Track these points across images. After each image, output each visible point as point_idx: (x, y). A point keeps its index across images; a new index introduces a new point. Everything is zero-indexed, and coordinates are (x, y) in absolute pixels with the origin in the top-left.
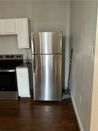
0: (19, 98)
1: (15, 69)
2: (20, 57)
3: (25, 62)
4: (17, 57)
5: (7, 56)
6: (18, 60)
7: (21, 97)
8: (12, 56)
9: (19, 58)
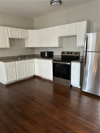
0: (71, 86)
1: (71, 62)
2: (77, 53)
3: (81, 58)
4: (75, 53)
5: (68, 53)
6: (76, 56)
7: (73, 86)
8: (71, 53)
9: (76, 55)
